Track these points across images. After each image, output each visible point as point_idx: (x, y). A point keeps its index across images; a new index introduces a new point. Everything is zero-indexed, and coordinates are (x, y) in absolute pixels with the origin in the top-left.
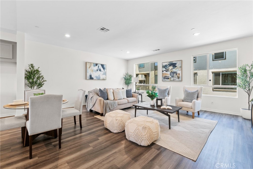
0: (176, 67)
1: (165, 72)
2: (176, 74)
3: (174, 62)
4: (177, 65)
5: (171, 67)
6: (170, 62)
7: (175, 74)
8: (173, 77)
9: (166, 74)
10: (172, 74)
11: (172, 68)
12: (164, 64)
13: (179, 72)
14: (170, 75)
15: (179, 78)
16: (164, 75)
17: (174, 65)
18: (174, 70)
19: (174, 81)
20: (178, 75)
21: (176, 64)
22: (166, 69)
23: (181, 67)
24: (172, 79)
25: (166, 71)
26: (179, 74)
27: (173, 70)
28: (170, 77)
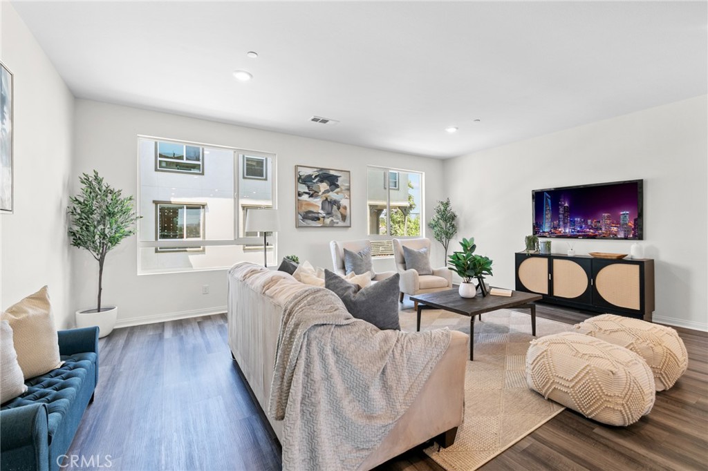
0: (337, 186)
1: (305, 197)
2: (339, 208)
3: (332, 173)
4: (338, 183)
5: (324, 186)
6: (322, 169)
7: (335, 207)
8: (329, 214)
9: (309, 204)
10: (327, 205)
11: (328, 188)
12: (305, 172)
13: (344, 202)
14: (323, 209)
15: (344, 218)
16: (304, 209)
17: (332, 180)
18: (333, 195)
19: (332, 226)
20: (341, 209)
21: (336, 177)
22: (308, 187)
23: (349, 189)
24: (328, 221)
25: (311, 196)
26: (345, 208)
27: (331, 194)
28: (323, 214)
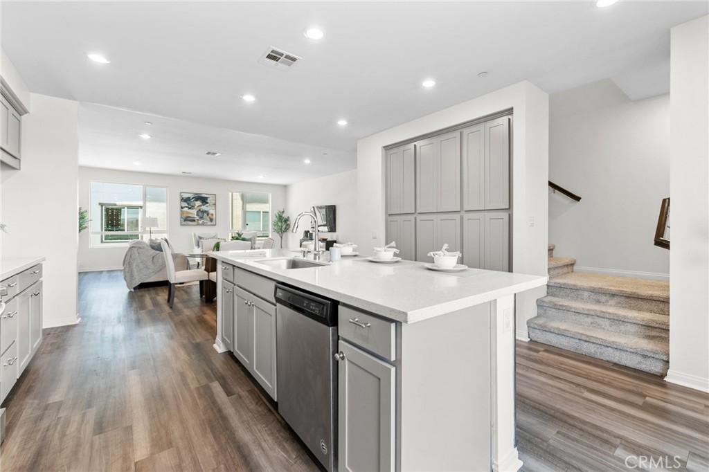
0: (207, 203)
1: (186, 209)
2: (208, 215)
3: (203, 195)
4: (208, 201)
5: (198, 203)
6: (197, 194)
7: (205, 214)
8: (202, 218)
9: (188, 213)
10: (200, 213)
11: (201, 204)
12: (185, 196)
13: (211, 211)
14: (197, 215)
15: (211, 220)
16: (185, 215)
17: (204, 200)
18: (204, 208)
19: (203, 224)
20: (210, 216)
21: (207, 198)
22: (188, 204)
23: (215, 204)
24: (200, 222)
25: (190, 208)
26: (212, 215)
27: (203, 207)
28: (197, 218)
